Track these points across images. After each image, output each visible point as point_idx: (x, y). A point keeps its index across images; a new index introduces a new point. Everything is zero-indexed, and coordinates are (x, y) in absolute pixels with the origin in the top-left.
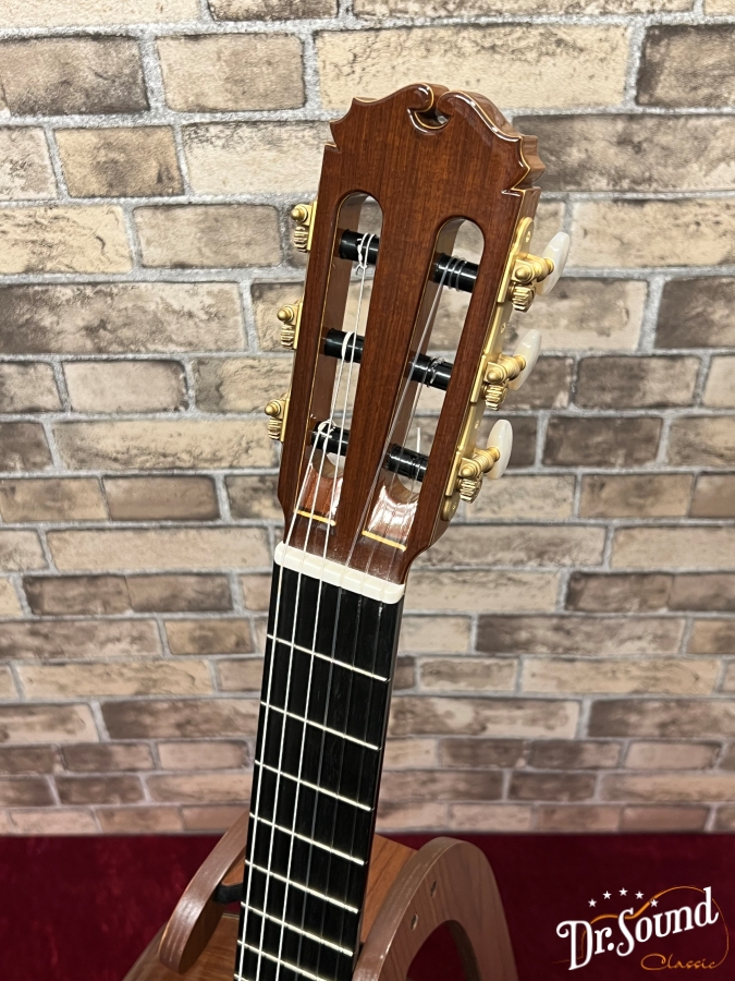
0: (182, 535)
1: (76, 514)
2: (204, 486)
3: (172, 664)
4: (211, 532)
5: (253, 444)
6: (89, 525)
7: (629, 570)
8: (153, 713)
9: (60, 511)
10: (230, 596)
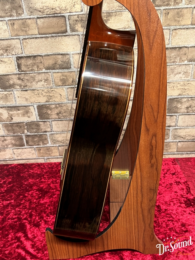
0: (57, 39)
1: (30, 32)
2: (63, 20)
3: (55, 90)
4: (65, 37)
5: (76, 3)
6: (33, 36)
7: (176, 46)
8: (51, 109)
9: (26, 31)
10: (70, 62)
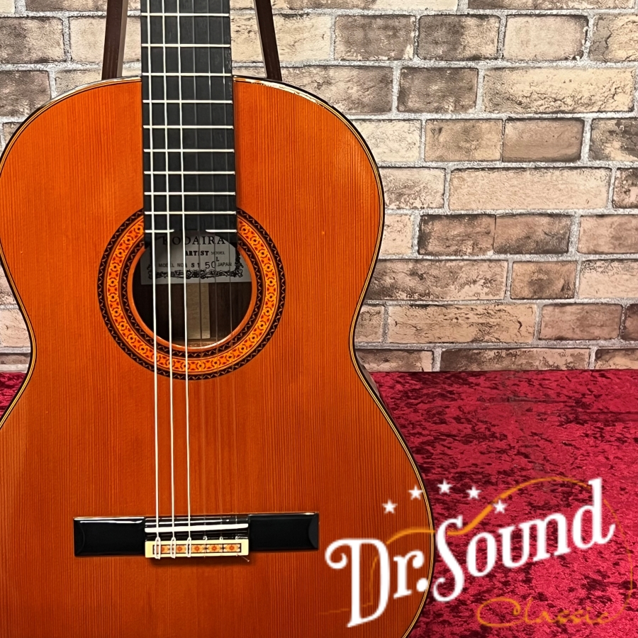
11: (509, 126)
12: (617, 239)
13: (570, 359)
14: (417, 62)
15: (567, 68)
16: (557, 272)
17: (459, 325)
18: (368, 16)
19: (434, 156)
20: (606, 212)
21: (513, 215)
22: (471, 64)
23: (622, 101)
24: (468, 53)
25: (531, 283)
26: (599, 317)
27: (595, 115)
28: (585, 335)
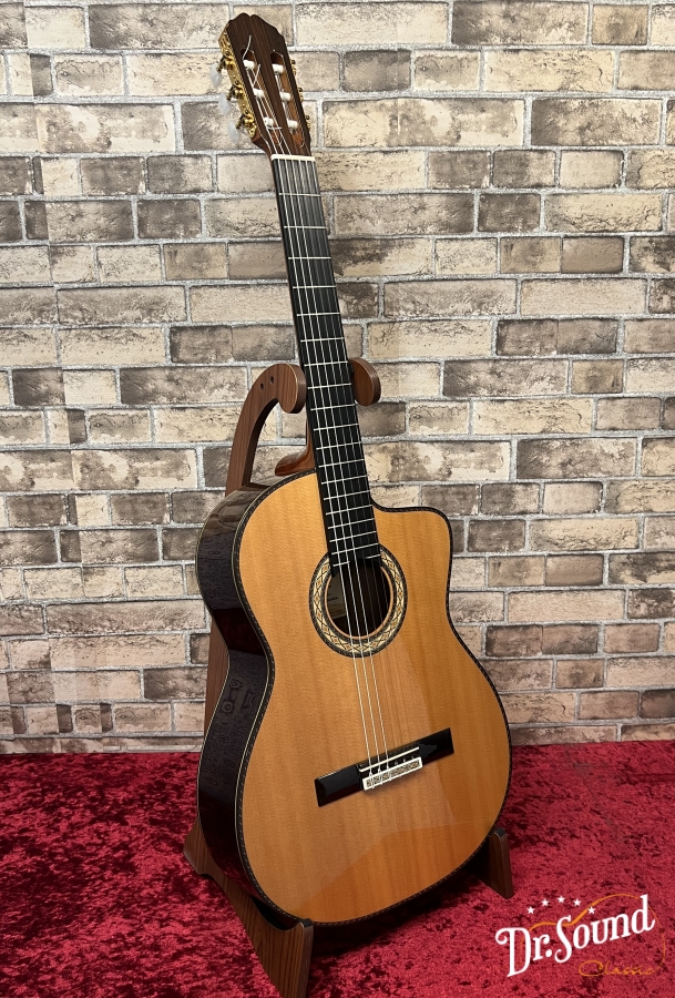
11: (550, 560)
12: (633, 643)
13: (602, 734)
14: (481, 516)
15: (589, 518)
16: (590, 667)
17: (518, 709)
18: (445, 486)
19: (495, 583)
20: (624, 622)
21: (555, 625)
22: (520, 517)
23: (630, 541)
24: (517, 510)
25: (571, 676)
26: (622, 701)
27: (611, 552)
28: (613, 715)
